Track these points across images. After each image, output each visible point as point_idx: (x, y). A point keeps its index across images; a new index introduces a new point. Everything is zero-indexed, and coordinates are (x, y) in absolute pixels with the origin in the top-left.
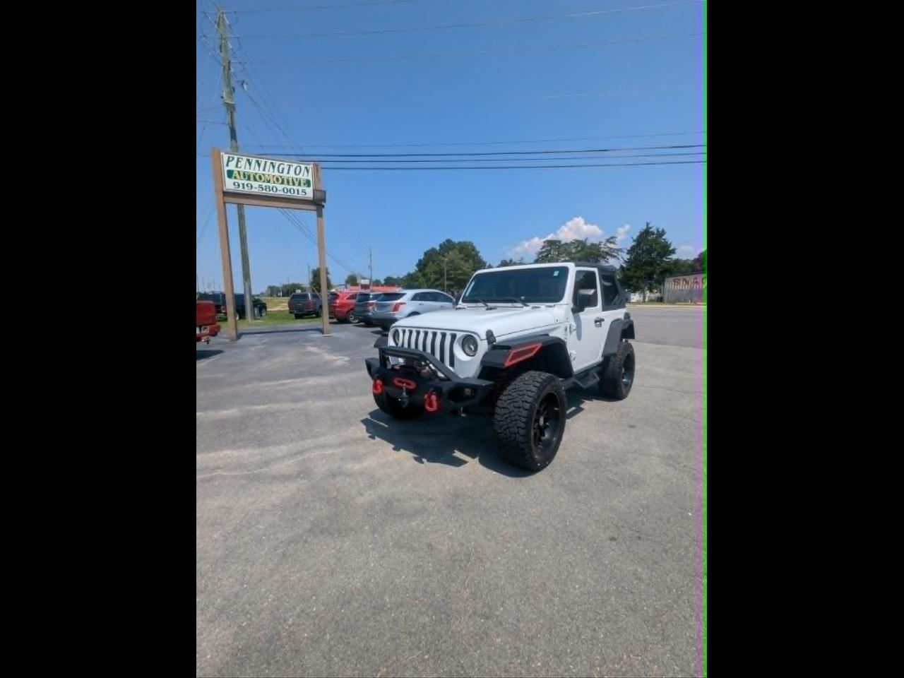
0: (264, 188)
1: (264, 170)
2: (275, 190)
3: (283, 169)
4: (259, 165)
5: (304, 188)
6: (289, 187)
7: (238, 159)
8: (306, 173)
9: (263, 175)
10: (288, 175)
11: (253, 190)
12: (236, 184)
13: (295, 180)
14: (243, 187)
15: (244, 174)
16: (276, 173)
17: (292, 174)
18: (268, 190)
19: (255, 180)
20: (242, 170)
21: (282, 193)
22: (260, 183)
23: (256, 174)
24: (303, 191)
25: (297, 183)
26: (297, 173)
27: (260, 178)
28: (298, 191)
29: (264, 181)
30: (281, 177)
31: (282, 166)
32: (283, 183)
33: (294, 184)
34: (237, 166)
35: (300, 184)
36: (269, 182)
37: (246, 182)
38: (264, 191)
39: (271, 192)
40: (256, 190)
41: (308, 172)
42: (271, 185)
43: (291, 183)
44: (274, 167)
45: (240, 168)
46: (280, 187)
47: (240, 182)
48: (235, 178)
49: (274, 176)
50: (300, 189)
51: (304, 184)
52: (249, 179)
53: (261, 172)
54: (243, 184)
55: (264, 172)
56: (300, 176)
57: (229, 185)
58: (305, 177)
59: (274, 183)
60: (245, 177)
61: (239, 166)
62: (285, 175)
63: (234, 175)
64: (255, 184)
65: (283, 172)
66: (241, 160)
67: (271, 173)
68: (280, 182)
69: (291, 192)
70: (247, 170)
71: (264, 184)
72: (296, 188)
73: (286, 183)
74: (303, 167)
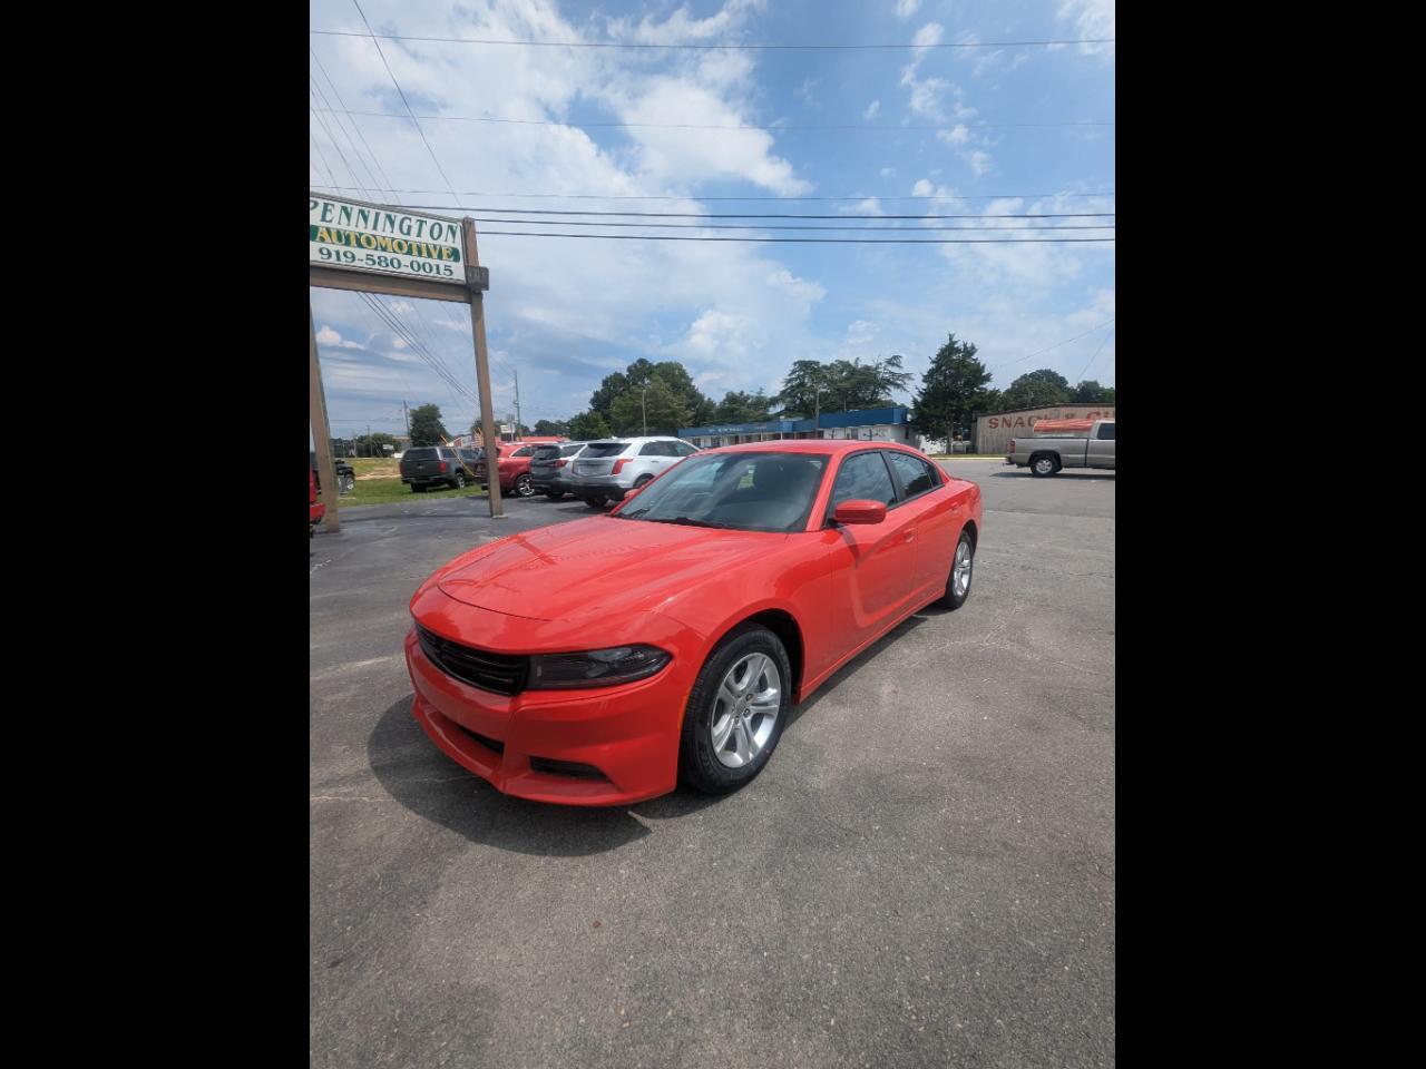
0: (377, 260)
1: (375, 228)
2: (396, 264)
3: (410, 227)
4: (365, 219)
5: (448, 264)
6: (421, 260)
7: (326, 205)
8: (450, 235)
9: (374, 236)
10: (418, 239)
11: (357, 263)
12: (325, 252)
13: (431, 247)
14: (338, 259)
15: (338, 232)
16: (397, 235)
17: (426, 238)
18: (383, 264)
19: (359, 245)
20: (334, 225)
21: (409, 270)
22: (369, 252)
23: (361, 234)
24: (447, 268)
25: (435, 255)
26: (436, 235)
27: (369, 241)
28: (438, 267)
29: (376, 249)
30: (406, 241)
31: (407, 222)
32: (410, 252)
33: (430, 255)
34: (323, 219)
35: (440, 257)
36: (384, 249)
37: (343, 249)
38: (376, 266)
39: (390, 268)
40: (362, 264)
41: (454, 234)
42: (389, 256)
43: (425, 253)
44: (392, 223)
45: (330, 221)
46: (406, 260)
47: (333, 248)
48: (322, 240)
49: (393, 239)
50: (442, 264)
51: (449, 256)
52: (348, 243)
53: (369, 231)
54: (338, 253)
55: (374, 232)
56: (441, 242)
57: (313, 252)
58: (450, 244)
59: (394, 252)
60: (340, 239)
61: (328, 219)
62: (413, 238)
63: (319, 235)
64: (360, 253)
65: (408, 233)
66: (330, 207)
67: (388, 233)
68: (405, 250)
69: (424, 269)
70: (344, 226)
71: (376, 254)
72: (434, 262)
73: (415, 252)
74: (445, 225)
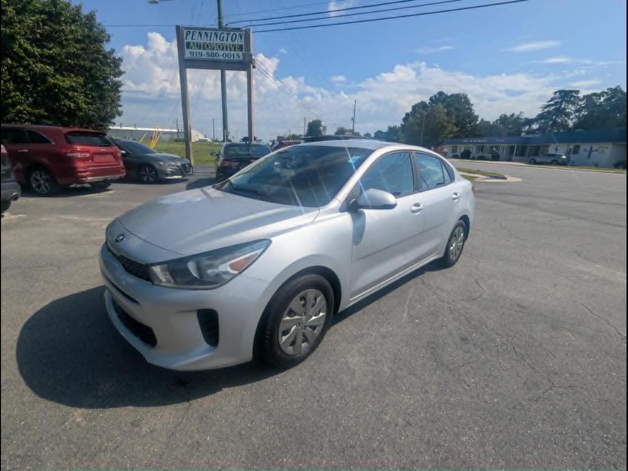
0: (210, 55)
1: (210, 39)
2: (217, 55)
3: (223, 37)
4: (207, 36)
5: (238, 53)
6: (227, 52)
7: (193, 32)
9: (210, 44)
11: (203, 57)
12: (192, 53)
13: (231, 46)
14: (196, 55)
15: (197, 44)
16: (219, 41)
17: (229, 42)
18: (213, 56)
19: (204, 49)
20: (195, 41)
21: (222, 58)
22: (208, 51)
23: (205, 43)
24: (238, 55)
25: (233, 49)
26: (233, 40)
27: (208, 46)
28: (234, 55)
29: (210, 49)
30: (222, 44)
31: (222, 35)
32: (223, 49)
33: (231, 50)
34: (192, 39)
35: (235, 50)
36: (213, 49)
37: (198, 51)
38: (210, 57)
39: (215, 58)
40: (205, 57)
41: (241, 38)
42: (215, 52)
43: (228, 49)
44: (217, 36)
46: (221, 53)
48: (191, 48)
49: (217, 44)
50: (235, 53)
51: (239, 49)
52: (200, 48)
53: (208, 41)
54: (196, 53)
55: (210, 42)
56: (236, 42)
57: (188, 54)
58: (239, 43)
59: (217, 50)
60: (197, 47)
61: (194, 38)
62: (225, 42)
63: (190, 46)
64: (204, 52)
65: (223, 40)
66: (195, 33)
67: (215, 42)
68: (221, 48)
69: (228, 57)
70: (199, 41)
71: (210, 52)
72: (232, 53)
73: (225, 48)
74: (237, 34)
